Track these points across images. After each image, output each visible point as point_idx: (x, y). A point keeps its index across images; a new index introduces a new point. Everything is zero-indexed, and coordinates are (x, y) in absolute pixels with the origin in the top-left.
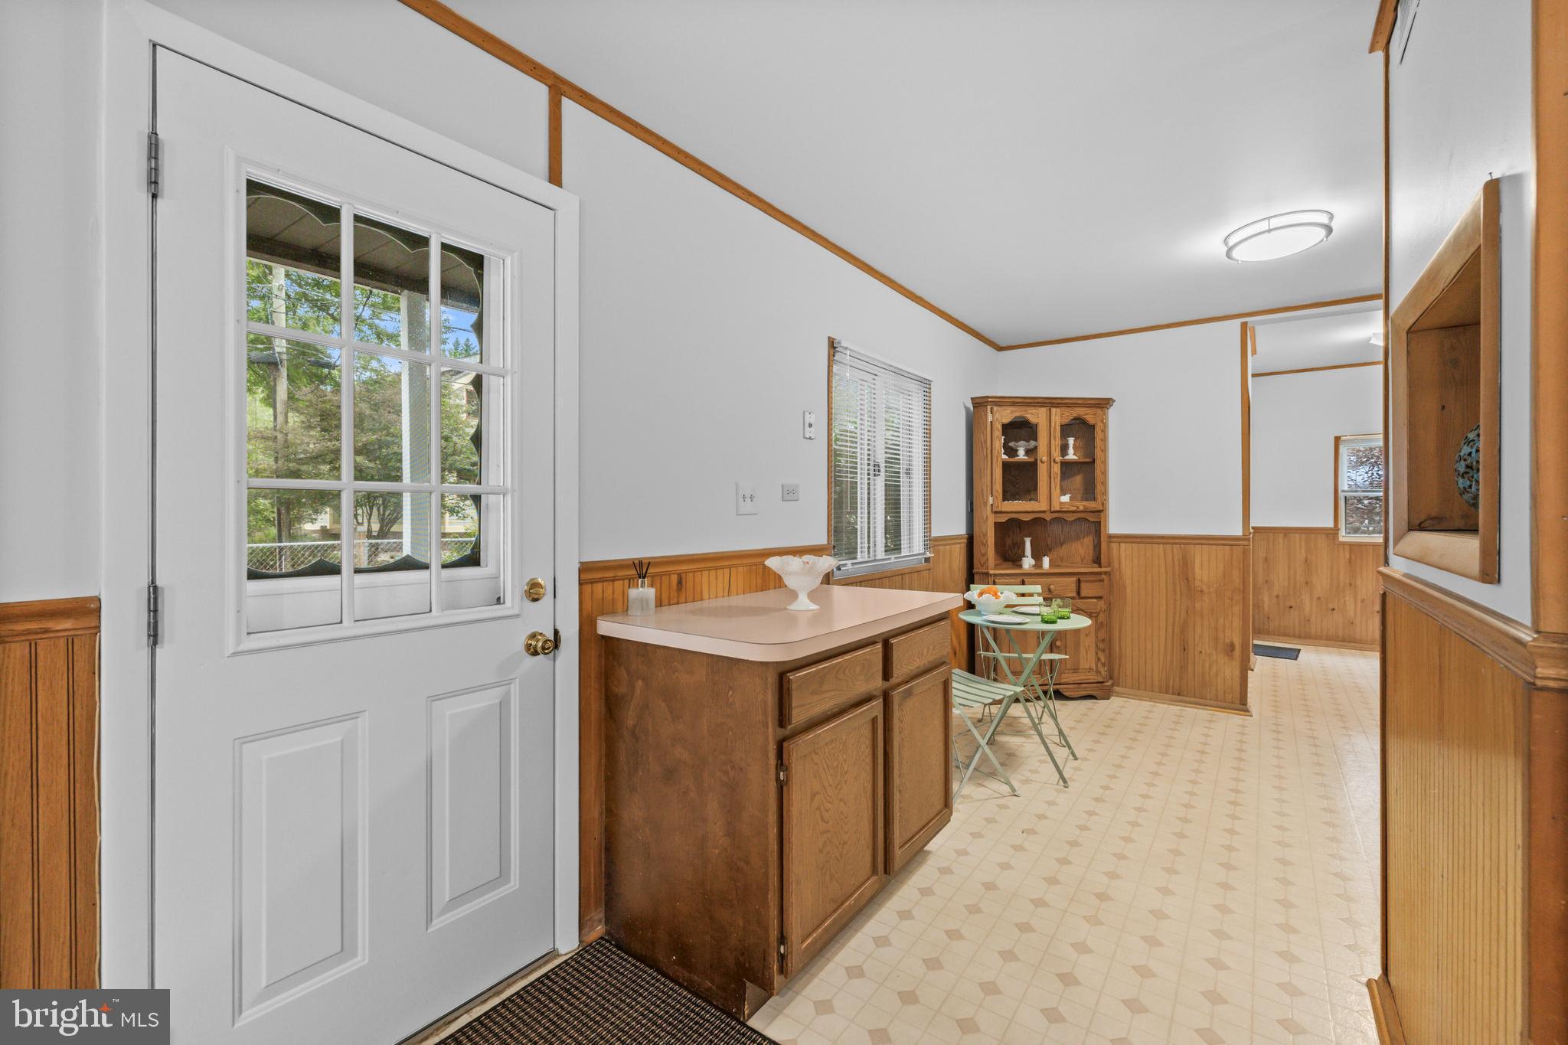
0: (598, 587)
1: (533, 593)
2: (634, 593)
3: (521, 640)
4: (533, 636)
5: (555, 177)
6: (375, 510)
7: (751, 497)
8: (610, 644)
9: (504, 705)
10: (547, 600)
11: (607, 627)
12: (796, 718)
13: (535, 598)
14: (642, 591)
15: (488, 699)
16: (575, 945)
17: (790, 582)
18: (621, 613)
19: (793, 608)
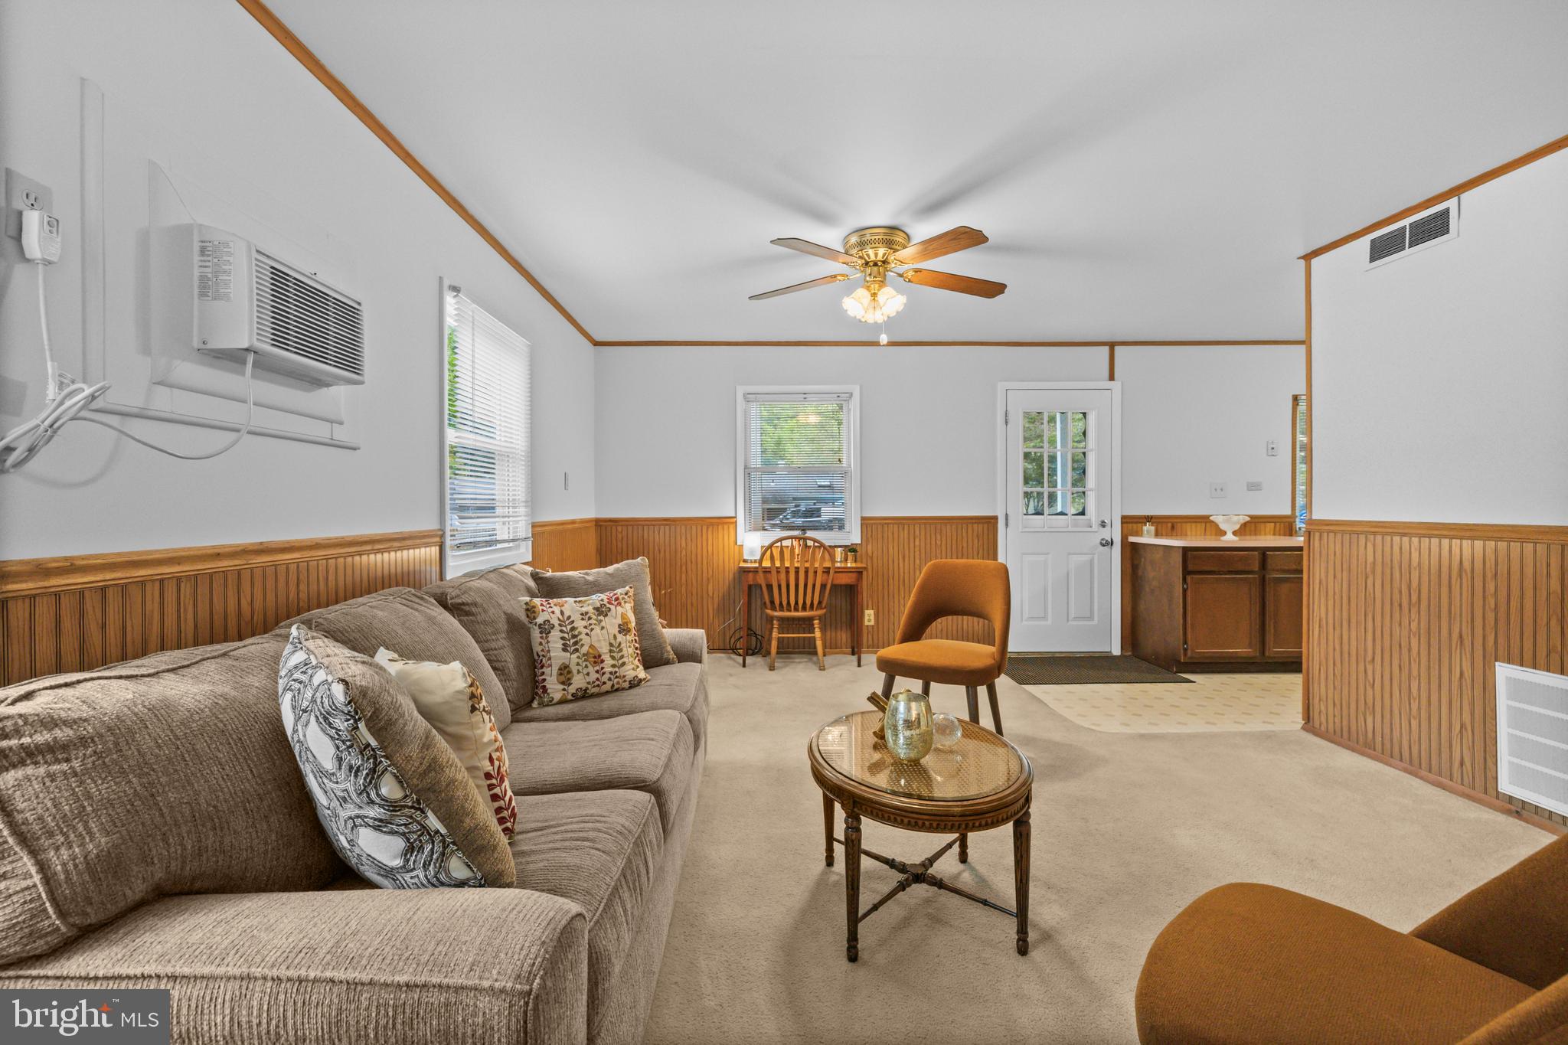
0: (1130, 525)
1: (1103, 525)
2: (1145, 528)
3: (1099, 541)
4: (1103, 539)
5: (1112, 378)
6: (1031, 500)
7: (1222, 490)
8: (1134, 545)
9: (1092, 562)
10: (1108, 528)
11: (1132, 539)
12: (1191, 567)
13: (1104, 527)
14: (1148, 528)
15: (1086, 558)
16: (1119, 654)
17: (1223, 526)
18: (1139, 533)
19: (1224, 538)
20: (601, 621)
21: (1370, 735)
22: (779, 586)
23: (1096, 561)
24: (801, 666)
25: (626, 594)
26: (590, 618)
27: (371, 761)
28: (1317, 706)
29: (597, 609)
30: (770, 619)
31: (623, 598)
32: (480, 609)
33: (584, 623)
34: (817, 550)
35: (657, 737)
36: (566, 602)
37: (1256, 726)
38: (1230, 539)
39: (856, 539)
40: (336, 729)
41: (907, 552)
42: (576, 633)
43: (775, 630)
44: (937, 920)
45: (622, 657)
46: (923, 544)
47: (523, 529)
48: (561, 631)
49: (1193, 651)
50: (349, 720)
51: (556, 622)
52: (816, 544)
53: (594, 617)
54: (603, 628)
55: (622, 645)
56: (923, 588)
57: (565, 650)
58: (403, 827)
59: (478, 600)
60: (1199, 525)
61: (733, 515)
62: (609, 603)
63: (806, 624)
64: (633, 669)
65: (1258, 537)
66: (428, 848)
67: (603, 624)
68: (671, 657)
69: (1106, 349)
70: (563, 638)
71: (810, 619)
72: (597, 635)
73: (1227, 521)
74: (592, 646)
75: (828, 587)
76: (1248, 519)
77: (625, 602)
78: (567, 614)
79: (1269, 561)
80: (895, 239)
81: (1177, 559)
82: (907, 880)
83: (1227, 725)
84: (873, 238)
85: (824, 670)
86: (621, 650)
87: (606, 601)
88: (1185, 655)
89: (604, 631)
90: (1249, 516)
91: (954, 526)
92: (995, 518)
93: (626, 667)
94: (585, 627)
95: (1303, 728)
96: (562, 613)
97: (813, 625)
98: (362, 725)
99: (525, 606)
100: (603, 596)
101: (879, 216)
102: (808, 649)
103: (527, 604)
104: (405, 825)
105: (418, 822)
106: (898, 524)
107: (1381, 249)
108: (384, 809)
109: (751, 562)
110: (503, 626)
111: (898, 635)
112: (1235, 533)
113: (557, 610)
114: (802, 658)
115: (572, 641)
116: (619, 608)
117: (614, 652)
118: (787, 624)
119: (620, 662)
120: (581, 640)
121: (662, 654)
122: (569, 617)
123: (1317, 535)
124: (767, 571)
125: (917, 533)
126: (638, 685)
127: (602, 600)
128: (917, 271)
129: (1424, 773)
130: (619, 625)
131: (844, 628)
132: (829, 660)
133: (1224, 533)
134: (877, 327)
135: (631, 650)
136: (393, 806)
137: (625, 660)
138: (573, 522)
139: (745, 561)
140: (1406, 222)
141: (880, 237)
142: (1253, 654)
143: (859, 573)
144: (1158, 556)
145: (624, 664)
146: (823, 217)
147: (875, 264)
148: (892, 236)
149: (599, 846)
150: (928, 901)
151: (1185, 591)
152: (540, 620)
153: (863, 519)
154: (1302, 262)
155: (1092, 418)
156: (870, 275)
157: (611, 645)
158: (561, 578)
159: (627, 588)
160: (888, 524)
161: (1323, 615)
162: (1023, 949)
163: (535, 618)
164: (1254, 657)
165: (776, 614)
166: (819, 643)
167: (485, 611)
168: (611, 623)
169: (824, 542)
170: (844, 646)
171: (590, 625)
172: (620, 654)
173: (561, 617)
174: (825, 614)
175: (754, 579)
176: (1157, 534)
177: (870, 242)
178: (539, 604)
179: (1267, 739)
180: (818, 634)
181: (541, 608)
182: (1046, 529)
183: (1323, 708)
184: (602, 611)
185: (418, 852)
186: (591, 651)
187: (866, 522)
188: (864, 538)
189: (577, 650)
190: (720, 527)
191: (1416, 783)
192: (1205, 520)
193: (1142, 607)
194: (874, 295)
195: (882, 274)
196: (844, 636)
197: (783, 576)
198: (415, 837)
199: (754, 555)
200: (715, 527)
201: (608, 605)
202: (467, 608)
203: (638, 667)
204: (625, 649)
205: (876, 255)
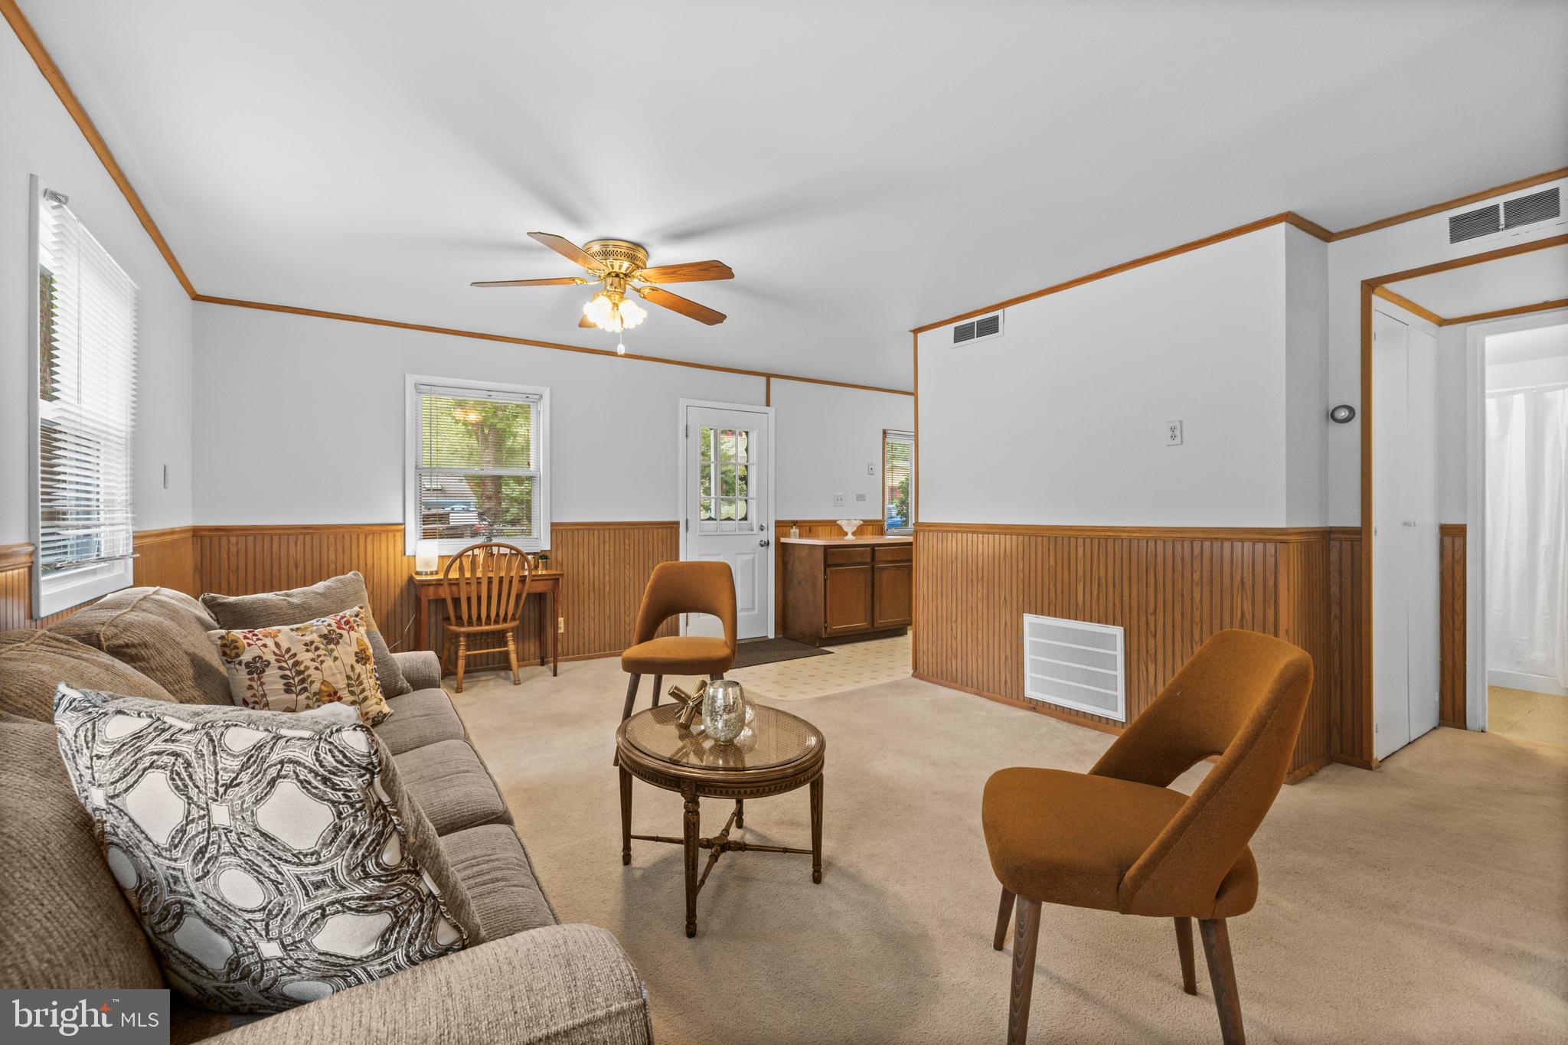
0: (782, 528)
1: (762, 528)
2: (792, 531)
3: (758, 542)
4: (761, 541)
5: (768, 404)
7: (842, 500)
8: (784, 544)
9: (753, 559)
10: (765, 531)
11: (783, 540)
12: (830, 562)
13: (762, 530)
14: (794, 530)
15: (750, 557)
16: (773, 637)
17: (846, 529)
18: (787, 535)
19: (846, 538)
20: (332, 651)
21: (954, 673)
22: (469, 599)
23: (757, 557)
24: (491, 683)
25: (357, 616)
26: (317, 649)
27: (381, 822)
28: (923, 658)
29: (324, 636)
30: (457, 635)
31: (355, 621)
32: (152, 651)
33: (310, 655)
34: (514, 558)
35: (470, 769)
36: (279, 631)
37: (884, 680)
38: (850, 539)
39: (545, 545)
40: (345, 790)
41: (597, 559)
42: (302, 668)
43: (462, 648)
44: (745, 879)
45: (363, 691)
46: (612, 549)
47: (123, 544)
48: (280, 668)
49: (830, 628)
50: (364, 775)
51: (272, 658)
52: (513, 552)
53: (322, 646)
54: (336, 659)
55: (362, 677)
56: (654, 590)
57: (288, 691)
58: (395, 900)
59: (147, 638)
60: (827, 527)
61: (401, 521)
62: (339, 628)
63: (499, 638)
64: (377, 703)
65: (863, 537)
66: (414, 920)
67: (335, 654)
68: (405, 685)
69: (764, 379)
70: (283, 677)
71: (504, 632)
72: (330, 668)
73: (849, 525)
74: (324, 682)
75: (524, 596)
76: (862, 522)
77: (358, 625)
78: (284, 645)
79: (877, 554)
80: (636, 254)
81: (820, 555)
82: (717, 851)
83: (866, 683)
84: (615, 250)
85: (519, 684)
86: (361, 683)
87: (334, 626)
88: (826, 631)
89: (338, 662)
90: (862, 520)
91: (641, 531)
92: (677, 523)
93: (369, 702)
94: (313, 660)
95: (913, 676)
96: (277, 645)
97: (506, 637)
98: (377, 779)
99: (219, 642)
100: (330, 620)
101: (628, 230)
102: (501, 665)
103: (222, 638)
104: (398, 896)
105: (412, 889)
106: (589, 530)
107: (962, 335)
108: (380, 881)
109: (426, 574)
110: (188, 671)
111: (635, 637)
112: (854, 534)
113: (270, 642)
114: (491, 675)
115: (297, 679)
116: (352, 633)
117: (353, 686)
118: (474, 640)
119: (361, 696)
120: (309, 676)
121: (396, 683)
122: (288, 650)
123: (922, 533)
124: (454, 583)
125: (607, 539)
126: (382, 722)
127: (330, 625)
128: (654, 289)
129: (986, 693)
130: (356, 653)
131: (532, 639)
132: (523, 673)
133: (846, 534)
134: (615, 337)
135: (372, 681)
136: (390, 875)
137: (366, 693)
138: (173, 532)
139: (417, 573)
140: (975, 319)
141: (623, 251)
142: (867, 627)
143: (556, 580)
144: (804, 553)
145: (365, 699)
146: (573, 217)
147: (617, 276)
148: (635, 251)
149: (516, 882)
150: (729, 867)
151: (825, 580)
152: (246, 657)
153: (553, 525)
154: (912, 334)
155: (753, 435)
156: (612, 285)
157: (348, 677)
158: (254, 602)
159: (356, 609)
160: (578, 530)
161: (925, 591)
162: (817, 879)
163: (237, 655)
164: (866, 629)
165: (463, 629)
166: (513, 657)
167: (160, 653)
168: (346, 652)
169: (520, 548)
170: (532, 657)
171: (319, 656)
172: (361, 687)
173: (277, 651)
174: (518, 627)
175: (436, 593)
176: (801, 536)
177: (613, 253)
178: (242, 637)
179: (895, 686)
180: (512, 647)
181: (245, 641)
182: (718, 533)
183: (925, 659)
184: (330, 638)
185: (401, 927)
186: (324, 688)
187: (555, 528)
188: (554, 545)
189: (305, 690)
190: (383, 536)
191: (982, 700)
192: (832, 524)
193: (790, 597)
194: (615, 305)
195: (622, 286)
196: (532, 647)
197: (474, 587)
198: (405, 908)
199: (431, 567)
200: (377, 536)
201: (338, 631)
202: (133, 651)
203: (381, 700)
204: (365, 681)
205: (620, 267)
